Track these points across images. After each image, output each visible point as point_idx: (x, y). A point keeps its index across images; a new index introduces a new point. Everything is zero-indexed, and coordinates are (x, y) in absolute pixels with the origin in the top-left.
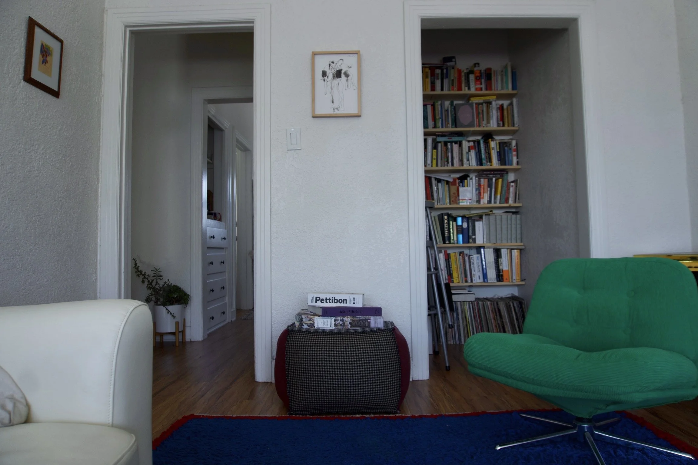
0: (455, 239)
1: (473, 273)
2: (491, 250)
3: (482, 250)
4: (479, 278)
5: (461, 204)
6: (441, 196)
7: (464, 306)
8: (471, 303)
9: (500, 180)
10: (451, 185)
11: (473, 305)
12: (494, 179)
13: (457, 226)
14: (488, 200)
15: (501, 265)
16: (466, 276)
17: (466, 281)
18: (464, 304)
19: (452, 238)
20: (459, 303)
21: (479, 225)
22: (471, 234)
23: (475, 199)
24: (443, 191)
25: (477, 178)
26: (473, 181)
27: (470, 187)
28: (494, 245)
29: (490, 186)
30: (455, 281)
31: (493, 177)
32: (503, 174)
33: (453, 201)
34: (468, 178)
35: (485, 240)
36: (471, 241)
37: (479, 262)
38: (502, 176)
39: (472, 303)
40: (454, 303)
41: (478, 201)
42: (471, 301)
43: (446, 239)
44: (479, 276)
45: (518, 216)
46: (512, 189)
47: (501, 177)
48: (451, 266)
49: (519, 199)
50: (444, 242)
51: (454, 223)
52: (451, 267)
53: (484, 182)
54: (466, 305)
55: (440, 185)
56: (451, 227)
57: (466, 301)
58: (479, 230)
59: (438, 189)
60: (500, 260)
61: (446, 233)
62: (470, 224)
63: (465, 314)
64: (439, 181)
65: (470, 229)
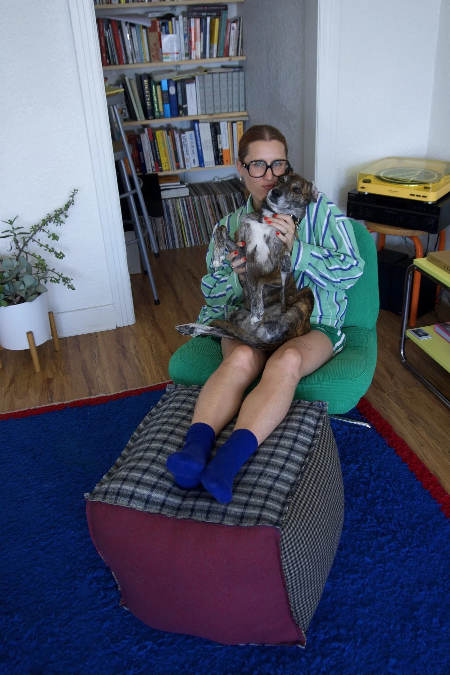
0: (161, 109)
1: (185, 158)
2: (208, 125)
3: (196, 125)
4: (194, 163)
5: (165, 60)
6: (137, 49)
7: (176, 203)
8: (184, 199)
9: (217, 20)
10: (150, 31)
11: (188, 201)
12: (208, 19)
13: (162, 92)
14: (202, 51)
15: (220, 144)
16: (177, 161)
17: (178, 167)
18: (176, 202)
19: (157, 110)
20: (169, 201)
21: (190, 88)
22: (180, 103)
23: (183, 51)
24: (140, 40)
25: (185, 19)
26: (179, 24)
27: (176, 33)
28: (210, 117)
29: (203, 29)
30: (164, 168)
31: (207, 16)
32: (221, 10)
33: (153, 56)
34: (173, 19)
35: (199, 110)
36: (181, 112)
37: (192, 141)
38: (219, 16)
39: (185, 199)
40: (163, 201)
41: (189, 55)
42: (185, 197)
43: (149, 113)
44: (194, 160)
45: (242, 74)
46: (233, 34)
47: (217, 15)
48: (157, 150)
49: (242, 47)
50: (147, 118)
51: (158, 87)
52: (159, 151)
53: (195, 23)
54: (178, 203)
55: (134, 30)
56: (154, 94)
57: (178, 198)
58: (191, 96)
59: (131, 37)
60: (219, 137)
61: (149, 104)
62: (179, 88)
63: (178, 214)
64: (132, 25)
65: (180, 95)
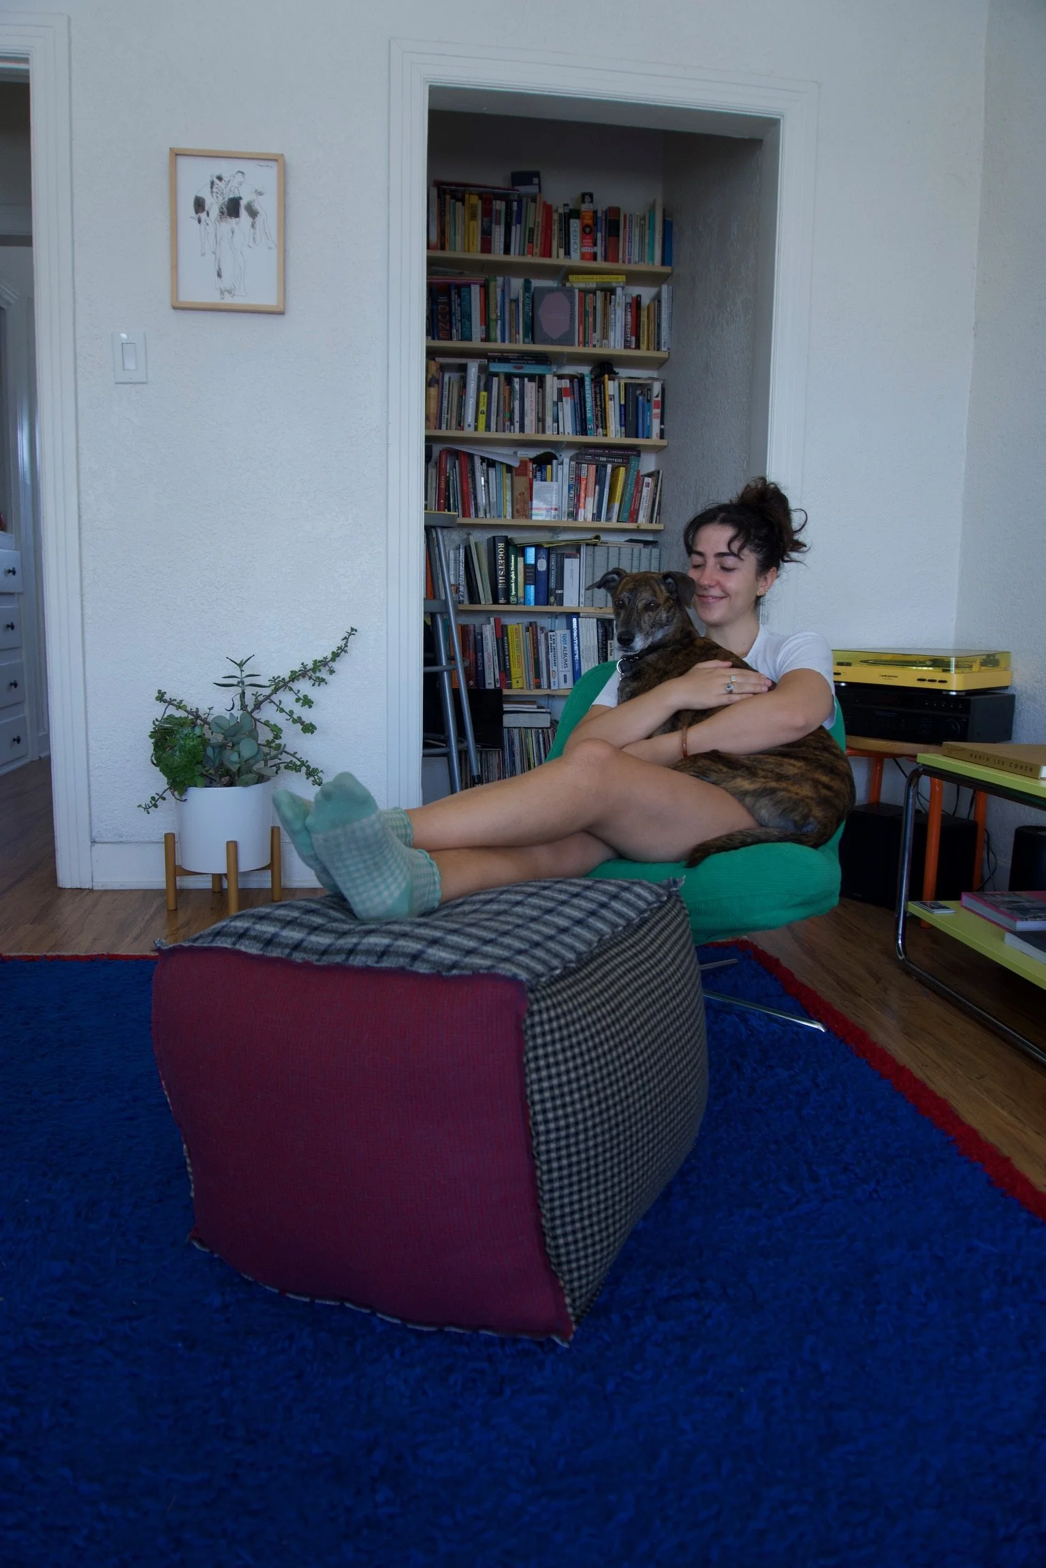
0: (521, 593)
1: (551, 670)
2: (593, 622)
3: (574, 620)
4: (565, 681)
5: (534, 518)
6: (493, 500)
7: (526, 737)
8: (540, 731)
9: (622, 470)
10: (516, 475)
11: (546, 736)
12: (609, 467)
13: (526, 566)
14: (595, 512)
15: (611, 655)
16: (538, 675)
17: (538, 686)
18: (526, 733)
19: (513, 593)
20: (516, 731)
21: (572, 567)
22: (553, 584)
23: (565, 508)
24: (500, 487)
25: (573, 463)
26: (563, 469)
27: (557, 481)
28: (599, 611)
29: (599, 481)
30: (515, 685)
31: (610, 462)
32: (629, 455)
33: (518, 511)
34: (555, 462)
35: (582, 600)
36: (552, 599)
37: (566, 646)
38: (626, 464)
39: (543, 731)
40: (505, 731)
41: (573, 515)
42: (542, 728)
43: (501, 593)
44: (565, 676)
45: (655, 552)
46: (646, 492)
47: (623, 463)
48: (507, 653)
49: (659, 514)
50: (496, 601)
51: (520, 560)
52: (509, 655)
53: (588, 471)
54: (530, 735)
55: (492, 472)
56: (512, 568)
57: (531, 728)
58: (572, 577)
59: (487, 481)
60: (611, 643)
61: (501, 580)
62: (553, 563)
63: (528, 754)
64: (491, 464)
65: (553, 573)
